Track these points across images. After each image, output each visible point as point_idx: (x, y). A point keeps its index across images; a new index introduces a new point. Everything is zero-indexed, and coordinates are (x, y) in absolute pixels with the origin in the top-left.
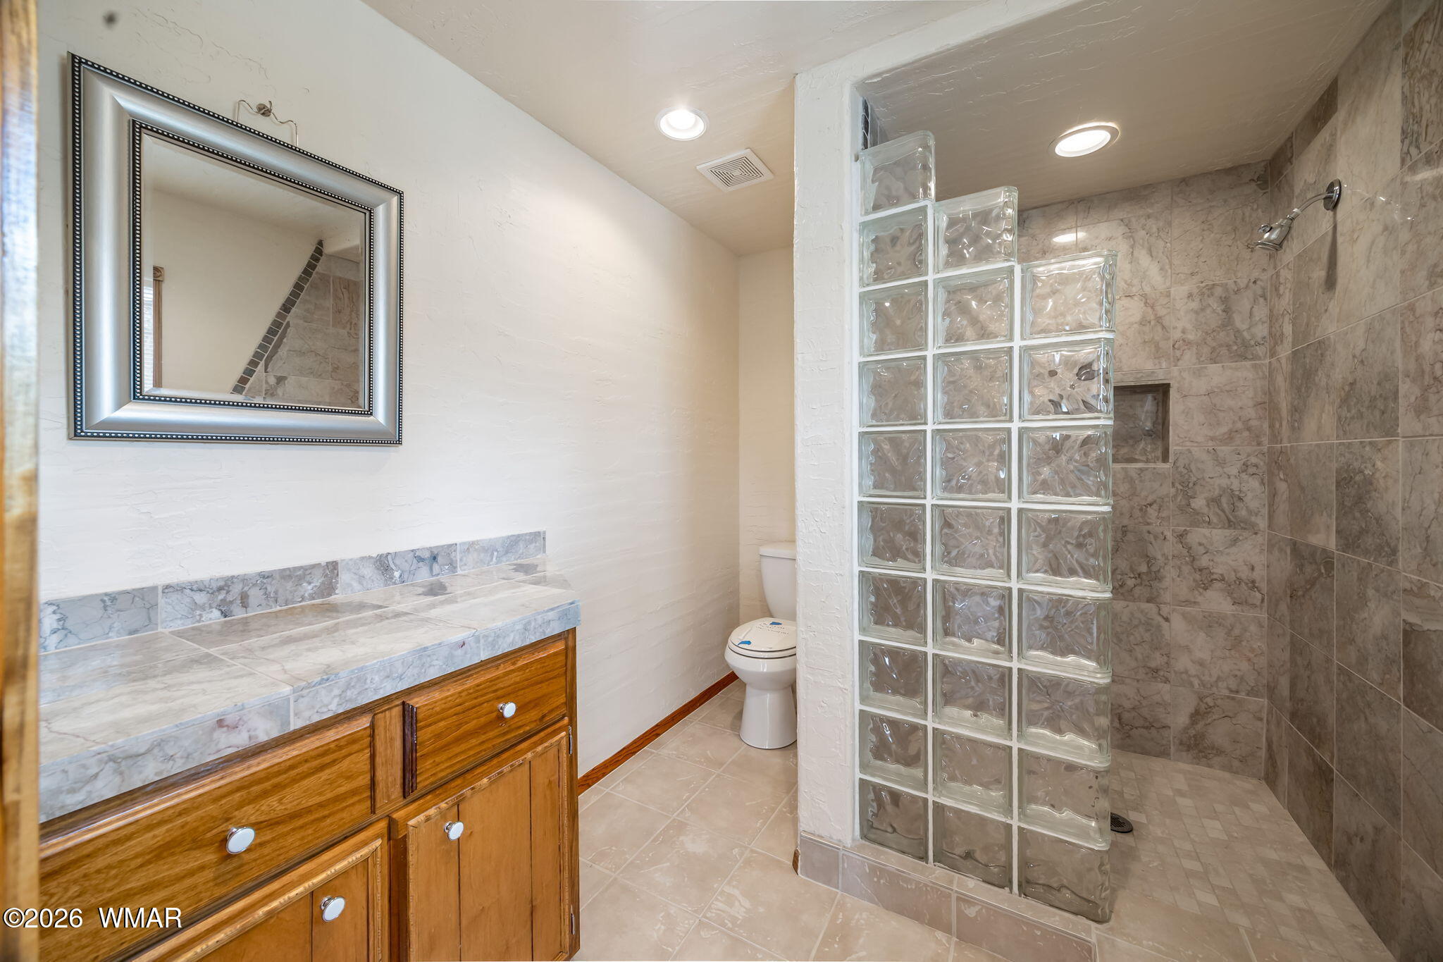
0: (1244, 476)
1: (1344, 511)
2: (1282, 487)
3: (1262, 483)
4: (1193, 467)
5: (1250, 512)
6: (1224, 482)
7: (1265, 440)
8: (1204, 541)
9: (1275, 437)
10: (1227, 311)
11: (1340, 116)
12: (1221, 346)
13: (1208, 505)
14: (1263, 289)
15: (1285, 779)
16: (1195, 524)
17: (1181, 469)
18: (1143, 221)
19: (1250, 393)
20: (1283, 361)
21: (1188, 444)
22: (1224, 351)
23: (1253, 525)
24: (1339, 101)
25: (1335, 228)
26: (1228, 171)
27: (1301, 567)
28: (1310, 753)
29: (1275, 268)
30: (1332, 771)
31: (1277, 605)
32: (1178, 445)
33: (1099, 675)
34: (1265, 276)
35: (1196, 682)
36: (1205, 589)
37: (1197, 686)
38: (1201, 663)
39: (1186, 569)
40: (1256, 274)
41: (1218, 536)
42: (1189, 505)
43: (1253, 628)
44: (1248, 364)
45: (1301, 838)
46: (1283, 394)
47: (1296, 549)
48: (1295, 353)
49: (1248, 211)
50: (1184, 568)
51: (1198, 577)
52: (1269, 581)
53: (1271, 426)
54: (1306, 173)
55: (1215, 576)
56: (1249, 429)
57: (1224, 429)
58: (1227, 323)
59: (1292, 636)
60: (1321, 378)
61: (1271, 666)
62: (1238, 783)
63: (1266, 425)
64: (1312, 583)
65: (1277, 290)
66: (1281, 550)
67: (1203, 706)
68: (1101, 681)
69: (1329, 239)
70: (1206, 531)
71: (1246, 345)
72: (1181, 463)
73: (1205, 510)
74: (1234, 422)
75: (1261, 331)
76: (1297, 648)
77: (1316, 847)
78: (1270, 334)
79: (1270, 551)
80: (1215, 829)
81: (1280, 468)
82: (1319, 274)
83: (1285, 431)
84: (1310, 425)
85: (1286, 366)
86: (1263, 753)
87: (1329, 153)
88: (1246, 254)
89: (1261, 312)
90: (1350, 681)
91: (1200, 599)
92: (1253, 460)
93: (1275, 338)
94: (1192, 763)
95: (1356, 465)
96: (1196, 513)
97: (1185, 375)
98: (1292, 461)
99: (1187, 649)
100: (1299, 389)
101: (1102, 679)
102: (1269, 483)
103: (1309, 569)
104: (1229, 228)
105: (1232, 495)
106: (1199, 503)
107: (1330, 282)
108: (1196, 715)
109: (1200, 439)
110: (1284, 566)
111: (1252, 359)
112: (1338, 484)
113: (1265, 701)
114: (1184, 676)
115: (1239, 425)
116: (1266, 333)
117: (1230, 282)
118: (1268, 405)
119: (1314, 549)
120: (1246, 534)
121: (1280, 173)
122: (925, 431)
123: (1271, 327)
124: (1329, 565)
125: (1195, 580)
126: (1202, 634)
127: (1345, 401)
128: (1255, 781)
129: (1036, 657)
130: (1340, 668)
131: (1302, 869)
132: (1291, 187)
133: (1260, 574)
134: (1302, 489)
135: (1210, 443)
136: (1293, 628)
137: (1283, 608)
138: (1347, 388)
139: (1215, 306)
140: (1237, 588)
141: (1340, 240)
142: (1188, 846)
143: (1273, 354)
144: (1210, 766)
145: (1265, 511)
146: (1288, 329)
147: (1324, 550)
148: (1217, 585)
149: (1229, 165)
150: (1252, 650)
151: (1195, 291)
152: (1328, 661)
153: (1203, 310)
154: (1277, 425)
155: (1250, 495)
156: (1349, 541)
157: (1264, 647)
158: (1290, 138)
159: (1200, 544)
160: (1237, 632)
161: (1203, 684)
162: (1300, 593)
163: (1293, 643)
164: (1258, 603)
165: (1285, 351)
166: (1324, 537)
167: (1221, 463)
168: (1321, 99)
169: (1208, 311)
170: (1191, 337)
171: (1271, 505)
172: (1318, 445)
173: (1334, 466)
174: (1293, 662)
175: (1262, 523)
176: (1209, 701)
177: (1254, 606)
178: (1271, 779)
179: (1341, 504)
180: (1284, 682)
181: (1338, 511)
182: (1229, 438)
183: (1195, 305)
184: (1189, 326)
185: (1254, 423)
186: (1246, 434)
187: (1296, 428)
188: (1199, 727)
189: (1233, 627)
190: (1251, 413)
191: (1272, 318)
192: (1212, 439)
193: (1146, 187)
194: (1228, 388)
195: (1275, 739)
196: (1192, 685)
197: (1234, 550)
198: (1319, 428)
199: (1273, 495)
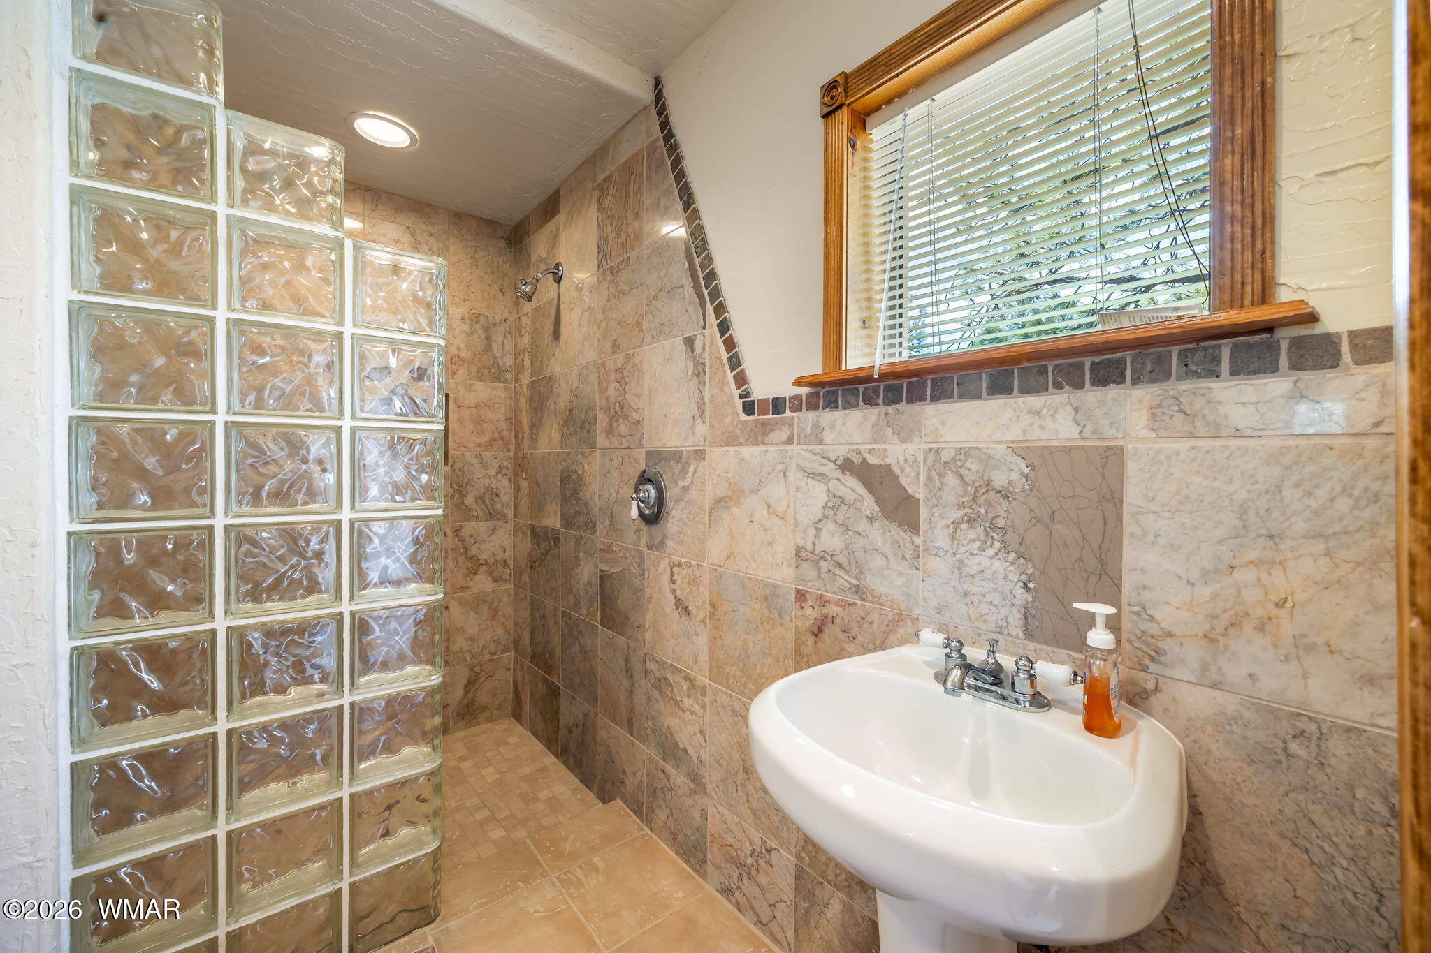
0: (499, 476)
1: (565, 499)
2: (524, 484)
3: (510, 482)
4: (466, 469)
5: (503, 505)
6: (486, 481)
7: (512, 447)
8: (473, 533)
9: (518, 446)
10: (488, 338)
11: (561, 217)
12: (484, 367)
13: (476, 502)
14: (510, 328)
15: (527, 708)
16: (467, 519)
17: (457, 471)
18: (426, 236)
19: (503, 410)
20: (525, 387)
21: (463, 449)
22: (486, 372)
23: (505, 516)
24: (561, 205)
25: (559, 296)
26: (490, 223)
27: (538, 544)
28: (545, 681)
29: (518, 313)
30: (558, 688)
31: (520, 576)
32: (455, 449)
33: (433, 678)
34: (511, 318)
35: (468, 656)
36: (475, 574)
37: (469, 659)
38: (472, 639)
39: (461, 559)
40: (506, 314)
41: (482, 527)
42: (463, 503)
43: (505, 599)
44: (501, 385)
45: (540, 747)
46: (524, 413)
47: (534, 534)
48: (533, 382)
49: (501, 260)
50: (459, 559)
51: (469, 564)
52: (515, 559)
53: (516, 437)
54: (539, 246)
55: (481, 562)
56: (502, 438)
57: (486, 438)
58: (488, 349)
59: (532, 597)
60: (550, 404)
61: (516, 624)
62: (497, 727)
63: (512, 436)
64: (546, 554)
65: (519, 331)
66: (524, 533)
67: (473, 675)
68: (437, 682)
69: (555, 303)
70: (474, 524)
71: (499, 369)
72: (457, 466)
73: (474, 507)
74: (493, 433)
75: (509, 361)
76: (535, 605)
77: (548, 748)
78: (515, 364)
79: (515, 535)
80: (490, 774)
81: (523, 470)
82: (548, 328)
83: (526, 442)
84: (543, 440)
85: (526, 391)
86: (511, 696)
87: (554, 241)
88: (499, 295)
89: (509, 346)
90: (570, 619)
91: (471, 583)
92: (505, 463)
93: (518, 368)
94: (466, 728)
95: (573, 467)
96: (468, 509)
97: (460, 387)
98: (531, 464)
99: (462, 629)
100: (536, 410)
101: (436, 679)
102: (515, 481)
103: (543, 545)
104: (489, 270)
105: (492, 492)
106: (470, 501)
107: (556, 335)
108: (470, 684)
109: (471, 445)
110: (527, 544)
111: (504, 382)
112: (562, 480)
113: (511, 654)
114: (460, 655)
115: (496, 435)
116: (512, 363)
117: (490, 316)
118: (514, 421)
119: (546, 529)
120: (500, 523)
121: (521, 241)
122: (213, 424)
123: (515, 359)
124: (556, 540)
125: (467, 568)
126: (473, 614)
127: (566, 422)
128: (507, 720)
129: (369, 682)
130: (564, 612)
131: (544, 769)
132: (529, 256)
133: (509, 554)
134: (538, 485)
135: (478, 449)
136: (533, 592)
137: (525, 578)
138: (567, 413)
139: (480, 332)
140: (494, 568)
141: (562, 307)
142: (476, 801)
143: (517, 380)
144: (478, 724)
145: (512, 503)
146: (527, 363)
147: (553, 529)
148: (483, 569)
149: (489, 218)
150: (504, 616)
151: (467, 316)
152: (556, 609)
153: (472, 333)
154: (521, 436)
155: (503, 492)
156: (568, 521)
157: (512, 613)
158: (528, 217)
159: (471, 536)
160: (495, 604)
161: (473, 657)
162: (537, 564)
163: (532, 602)
164: (507, 577)
165: (526, 380)
166: (553, 520)
167: (484, 465)
168: (550, 197)
169: (476, 335)
170: (464, 355)
171: (516, 497)
172: (549, 453)
173: (560, 468)
174: (533, 617)
175: (510, 513)
176: (477, 669)
177: (506, 580)
178: (517, 716)
179: (564, 495)
180: (526, 635)
181: (562, 500)
182: (489, 446)
183: (466, 327)
184: (462, 346)
185: (505, 433)
186: (501, 442)
187: (534, 440)
188: (469, 695)
189: (492, 600)
190: (503, 425)
191: (516, 352)
192: (479, 445)
193: (429, 205)
194: (489, 403)
195: (520, 680)
196: (465, 660)
197: (493, 537)
198: (549, 441)
199: (517, 490)
